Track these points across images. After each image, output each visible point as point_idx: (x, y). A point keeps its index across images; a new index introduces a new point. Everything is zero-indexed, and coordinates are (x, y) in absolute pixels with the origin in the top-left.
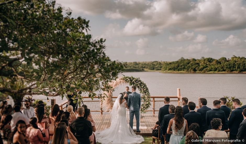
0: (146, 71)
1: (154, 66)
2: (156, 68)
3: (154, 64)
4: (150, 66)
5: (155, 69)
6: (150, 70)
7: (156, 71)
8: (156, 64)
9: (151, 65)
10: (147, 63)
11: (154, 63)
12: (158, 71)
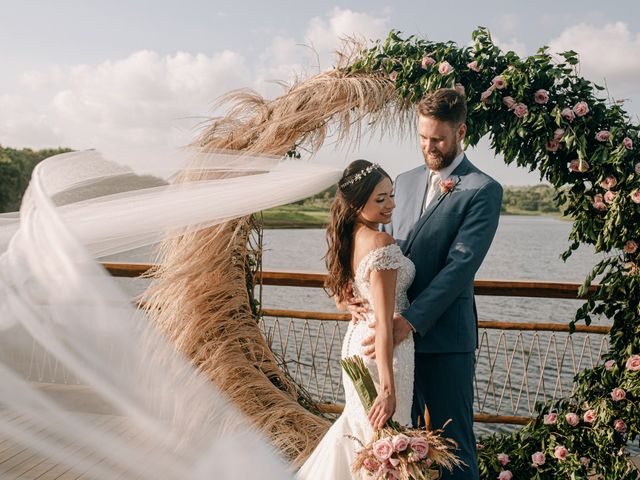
0: (510, 214)
1: (538, 199)
2: (544, 205)
3: (537, 194)
4: (526, 198)
5: (540, 208)
6: (524, 212)
7: (544, 214)
8: (542, 194)
9: (528, 195)
10: (515, 190)
11: (538, 191)
12: (549, 214)
